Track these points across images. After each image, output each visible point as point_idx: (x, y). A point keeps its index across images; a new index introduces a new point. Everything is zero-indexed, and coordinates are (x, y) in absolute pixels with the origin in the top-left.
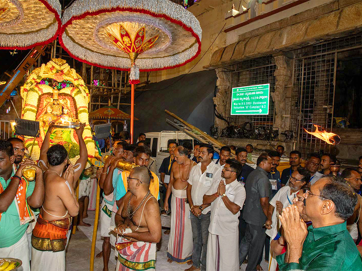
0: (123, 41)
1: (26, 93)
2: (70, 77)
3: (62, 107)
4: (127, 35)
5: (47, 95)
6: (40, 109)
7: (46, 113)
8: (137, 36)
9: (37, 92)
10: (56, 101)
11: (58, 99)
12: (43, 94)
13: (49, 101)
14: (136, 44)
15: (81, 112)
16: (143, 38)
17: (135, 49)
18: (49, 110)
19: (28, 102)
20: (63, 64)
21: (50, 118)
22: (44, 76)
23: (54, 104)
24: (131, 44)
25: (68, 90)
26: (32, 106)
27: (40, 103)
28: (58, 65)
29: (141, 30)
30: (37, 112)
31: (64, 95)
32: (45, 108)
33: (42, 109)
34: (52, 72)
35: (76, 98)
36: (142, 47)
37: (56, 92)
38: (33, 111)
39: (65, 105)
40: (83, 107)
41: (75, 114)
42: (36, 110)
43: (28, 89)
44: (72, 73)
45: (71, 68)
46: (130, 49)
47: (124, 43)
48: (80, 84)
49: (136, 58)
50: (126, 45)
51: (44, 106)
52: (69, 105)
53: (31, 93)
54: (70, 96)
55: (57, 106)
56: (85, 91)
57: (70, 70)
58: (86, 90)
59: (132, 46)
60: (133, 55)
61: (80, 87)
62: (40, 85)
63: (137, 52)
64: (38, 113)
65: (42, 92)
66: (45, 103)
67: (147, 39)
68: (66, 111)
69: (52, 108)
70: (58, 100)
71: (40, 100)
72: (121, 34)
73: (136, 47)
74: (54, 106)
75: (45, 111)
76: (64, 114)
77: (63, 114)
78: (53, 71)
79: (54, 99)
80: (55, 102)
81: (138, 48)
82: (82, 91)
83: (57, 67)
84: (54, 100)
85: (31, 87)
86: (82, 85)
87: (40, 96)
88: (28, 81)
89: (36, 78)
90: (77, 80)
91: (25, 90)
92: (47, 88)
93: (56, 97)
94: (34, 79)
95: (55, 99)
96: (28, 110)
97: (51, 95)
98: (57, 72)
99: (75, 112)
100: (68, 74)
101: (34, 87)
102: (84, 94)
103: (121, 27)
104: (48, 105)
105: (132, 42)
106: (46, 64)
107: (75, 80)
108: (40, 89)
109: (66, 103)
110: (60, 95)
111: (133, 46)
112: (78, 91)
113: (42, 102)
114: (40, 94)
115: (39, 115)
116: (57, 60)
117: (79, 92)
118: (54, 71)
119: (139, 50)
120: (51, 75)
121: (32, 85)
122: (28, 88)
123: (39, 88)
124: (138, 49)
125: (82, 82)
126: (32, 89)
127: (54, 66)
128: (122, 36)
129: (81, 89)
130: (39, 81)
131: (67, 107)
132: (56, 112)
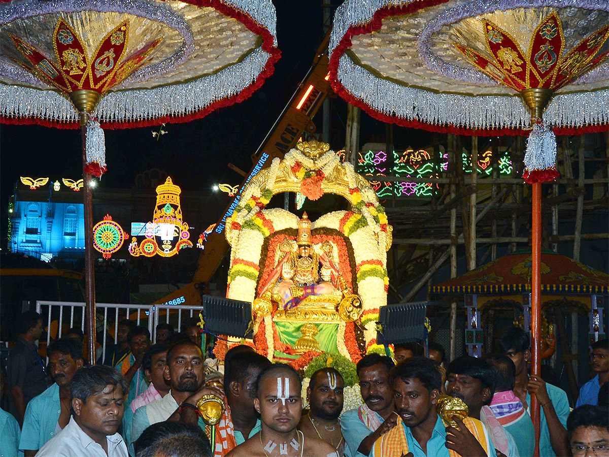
0: (498, 61)
1: (236, 232)
2: (340, 184)
3: (320, 263)
5: (282, 236)
6: (266, 270)
7: (281, 278)
9: (259, 229)
10: (305, 249)
11: (310, 244)
12: (275, 234)
13: (287, 249)
14: (539, 63)
15: (365, 274)
17: (538, 77)
18: (287, 271)
19: (240, 256)
20: (321, 155)
21: (288, 292)
22: (276, 189)
23: (300, 257)
24: (524, 66)
25: (334, 217)
26: (247, 263)
27: (266, 256)
28: (309, 157)
29: (545, 23)
30: (260, 277)
31: (324, 233)
32: (279, 268)
33: (271, 271)
34: (297, 177)
35: (355, 238)
36: (560, 70)
37: (305, 226)
38: (249, 275)
39: (327, 258)
40: (371, 262)
41: (350, 280)
42: (257, 273)
43: (241, 224)
44: (346, 174)
45: (342, 161)
46: (524, 81)
47: (503, 66)
48: (366, 200)
50: (509, 71)
51: (276, 264)
52: (336, 259)
53: (247, 231)
54: (339, 233)
55: (306, 262)
56: (376, 219)
57: (339, 167)
58: (380, 215)
59: (528, 73)
60: (534, 95)
61: (364, 209)
62: (267, 212)
63: (547, 85)
64: (262, 280)
65: (271, 228)
66: (278, 255)
67: (570, 43)
68: (326, 273)
69: (294, 266)
70: (309, 246)
71: (266, 249)
72: (490, 43)
73: (539, 72)
75: (277, 276)
76: (323, 281)
77: (320, 281)
78: (297, 173)
79: (300, 243)
80: (303, 251)
81: (547, 73)
82: (370, 220)
83: (308, 163)
84: (300, 246)
85: (248, 218)
86: (370, 205)
87: (267, 240)
88: (242, 204)
89: (258, 194)
90: (357, 190)
91: (236, 226)
92: (283, 219)
93: (304, 239)
94: (254, 198)
95: (304, 243)
96: (239, 273)
97: (293, 233)
98: (308, 175)
99: (349, 276)
100: (337, 178)
101: (253, 218)
102: (373, 227)
103: (487, 25)
104: (285, 260)
105: (523, 60)
106: (282, 158)
107: (352, 191)
108: (268, 223)
110: (314, 232)
111: (531, 71)
112: (359, 221)
113: (270, 254)
114: (267, 234)
115: (264, 286)
116: (306, 146)
117: (362, 222)
118: (301, 174)
119: (551, 78)
120: (294, 184)
121: (249, 212)
122: (241, 221)
123: (264, 219)
124: (548, 77)
125: (369, 195)
126: (249, 224)
127: (300, 160)
128: (495, 48)
129: (366, 215)
130: (266, 201)
131: (331, 262)
132: (303, 278)
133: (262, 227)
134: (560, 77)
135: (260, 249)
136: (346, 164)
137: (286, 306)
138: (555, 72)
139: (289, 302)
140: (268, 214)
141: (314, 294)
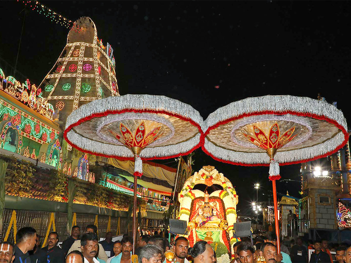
0: (258, 139)
1: (182, 199)
2: (219, 181)
3: (212, 209)
4: (261, 133)
5: (199, 199)
6: (193, 212)
7: (198, 215)
8: (271, 132)
9: (190, 197)
11: (208, 202)
12: (196, 199)
14: (272, 140)
15: (229, 212)
16: (277, 133)
17: (272, 144)
18: (200, 212)
19: (183, 206)
20: (211, 170)
21: (201, 219)
22: (196, 183)
24: (267, 141)
25: (217, 193)
26: (186, 209)
27: (193, 206)
28: (207, 171)
29: (273, 126)
30: (191, 214)
31: (214, 198)
32: (197, 211)
33: (195, 212)
34: (203, 179)
35: (224, 200)
36: (279, 142)
37: (207, 196)
38: (187, 214)
39: (215, 207)
40: (231, 208)
41: (223, 215)
42: (189, 213)
44: (220, 177)
45: (219, 173)
46: (267, 146)
47: (260, 141)
48: (228, 186)
49: (274, 153)
50: (262, 142)
53: (185, 198)
54: (219, 198)
55: (207, 209)
56: (232, 193)
57: (218, 175)
58: (233, 191)
59: (268, 143)
60: (271, 150)
61: (228, 189)
63: (275, 147)
64: (191, 216)
65: (194, 196)
66: (197, 206)
67: (282, 132)
68: (215, 212)
69: (203, 210)
70: (208, 203)
72: (255, 133)
73: (272, 143)
74: (205, 209)
75: (197, 214)
76: (214, 215)
77: (213, 215)
78: (203, 177)
79: (205, 202)
81: (275, 143)
82: (230, 193)
84: (205, 203)
85: (186, 193)
86: (229, 188)
87: (193, 201)
88: (184, 188)
89: (190, 185)
90: (225, 183)
92: (199, 193)
93: (207, 200)
94: (188, 186)
95: (206, 202)
96: (183, 213)
97: (202, 199)
98: (207, 177)
99: (223, 213)
100: (217, 179)
101: (188, 193)
102: (231, 196)
103: (254, 127)
104: (200, 208)
105: (267, 139)
106: (198, 172)
107: (223, 183)
109: (215, 206)
113: (194, 206)
114: (193, 198)
115: (192, 217)
116: (206, 167)
117: (227, 194)
118: (205, 177)
119: (276, 145)
120: (202, 181)
121: (187, 191)
122: (184, 194)
123: (192, 193)
124: (275, 145)
125: (230, 185)
126: (187, 195)
127: (204, 172)
128: (257, 135)
129: (228, 191)
130: (192, 187)
131: (216, 209)
132: (206, 214)
134: (279, 144)
135: (191, 204)
136: (220, 174)
137: (201, 224)
138: (277, 142)
139: (201, 223)
140: (193, 191)
141: (210, 220)
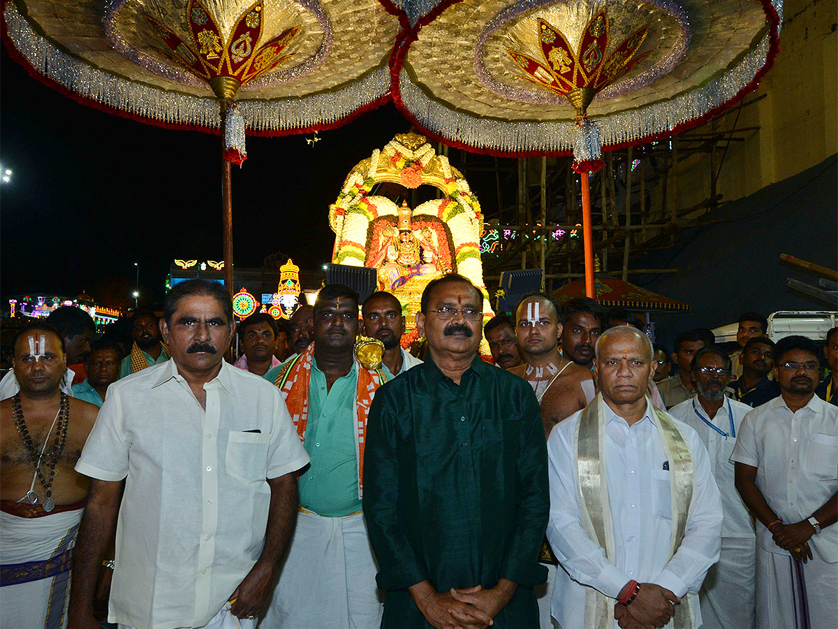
0: (549, 62)
1: (341, 218)
2: (436, 175)
3: (420, 247)
4: (560, 42)
5: (385, 222)
6: (371, 252)
7: (386, 261)
8: (587, 39)
9: (364, 213)
10: (406, 235)
11: (410, 230)
12: (378, 219)
13: (390, 234)
14: (586, 62)
15: (464, 256)
16: (603, 40)
17: (585, 77)
18: (392, 255)
19: (346, 238)
20: (419, 147)
21: (395, 271)
22: (378, 177)
23: (402, 242)
24: (572, 66)
25: (433, 205)
26: (355, 245)
27: (372, 239)
28: (408, 148)
29: (594, 21)
30: (367, 259)
31: (423, 220)
32: (383, 251)
34: (396, 167)
35: (452, 224)
36: (603, 70)
37: (406, 212)
38: (357, 256)
39: (426, 243)
40: (469, 245)
41: (450, 263)
42: (365, 255)
43: (346, 209)
44: (440, 166)
45: (437, 154)
46: (571, 81)
47: (552, 68)
48: (460, 190)
49: (587, 102)
50: (558, 72)
51: (381, 247)
52: (435, 243)
53: (352, 216)
54: (438, 219)
55: (408, 246)
56: (471, 205)
57: (435, 159)
58: (474, 203)
59: (575, 72)
60: (578, 95)
61: (460, 198)
62: (371, 198)
63: (591, 84)
64: (369, 262)
65: (375, 213)
66: (382, 240)
67: (613, 42)
68: (428, 255)
69: (397, 249)
70: (409, 232)
71: (371, 232)
72: (543, 43)
73: (585, 71)
74: (401, 247)
75: (382, 258)
76: (425, 263)
78: (397, 164)
79: (401, 229)
80: (404, 236)
81: (593, 72)
82: (466, 207)
83: (408, 154)
84: (401, 232)
85: (352, 204)
86: (464, 194)
87: (371, 224)
88: (346, 191)
89: (361, 182)
90: (452, 180)
91: (341, 212)
92: (385, 206)
93: (405, 225)
94: (357, 185)
95: (404, 229)
96: (347, 254)
97: (394, 220)
98: (407, 165)
99: (449, 258)
100: (431, 169)
101: (358, 203)
102: (469, 213)
103: (542, 24)
104: (389, 244)
105: (573, 60)
106: (381, 150)
107: (448, 181)
108: (372, 208)
109: (428, 239)
110: (414, 219)
111: (578, 70)
112: (456, 208)
113: (375, 238)
114: (372, 218)
116: (405, 137)
117: (459, 209)
118: (401, 164)
120: (393, 175)
121: (353, 198)
122: (345, 206)
123: (368, 204)
125: (464, 185)
126: (354, 208)
127: (399, 151)
128: (546, 48)
129: (462, 202)
130: (368, 189)
131: (431, 247)
132: (407, 260)
133: (367, 211)
134: (603, 77)
135: (366, 232)
136: (440, 157)
137: (394, 285)
138: (599, 71)
139: (396, 281)
140: (372, 200)
141: (419, 274)
